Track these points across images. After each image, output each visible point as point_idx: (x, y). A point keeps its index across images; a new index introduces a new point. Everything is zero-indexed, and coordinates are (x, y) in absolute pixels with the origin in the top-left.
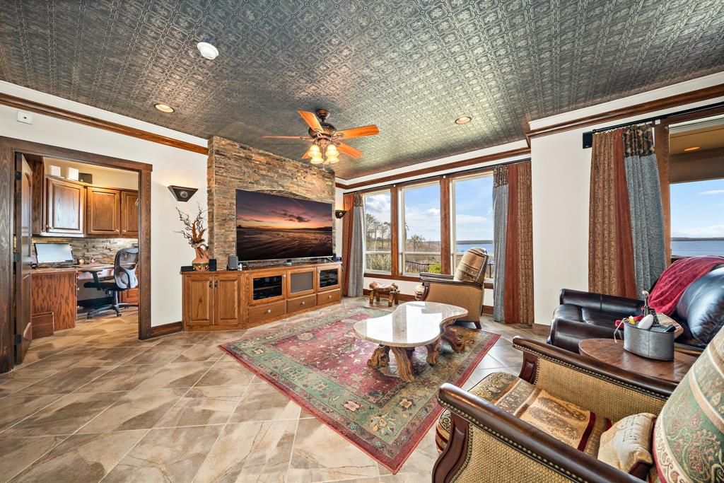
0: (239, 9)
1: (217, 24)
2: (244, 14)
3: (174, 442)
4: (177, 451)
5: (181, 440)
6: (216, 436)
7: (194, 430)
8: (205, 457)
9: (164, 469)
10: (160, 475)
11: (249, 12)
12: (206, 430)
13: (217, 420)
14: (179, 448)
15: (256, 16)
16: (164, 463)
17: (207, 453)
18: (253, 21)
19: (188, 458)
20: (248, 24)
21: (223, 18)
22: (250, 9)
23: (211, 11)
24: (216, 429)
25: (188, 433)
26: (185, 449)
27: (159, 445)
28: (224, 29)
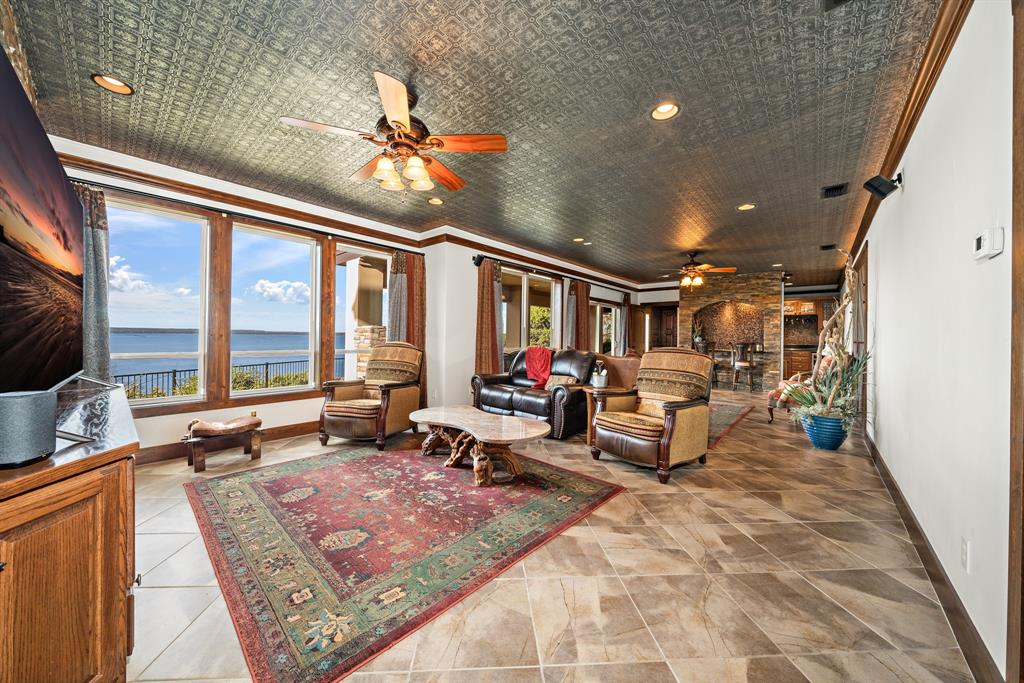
0: (624, 49)
1: (615, 16)
2: (617, 52)
3: (669, 615)
4: (678, 603)
5: (662, 608)
6: (640, 579)
7: (642, 604)
8: (668, 577)
9: (702, 603)
10: (709, 601)
11: (617, 57)
12: (635, 592)
13: (618, 587)
14: (674, 604)
15: (610, 62)
16: (696, 607)
17: (663, 577)
18: (605, 57)
19: (679, 589)
20: (602, 51)
21: (620, 27)
22: (620, 60)
23: (635, 18)
24: (630, 583)
25: (649, 608)
26: (670, 598)
27: (682, 629)
28: (605, 20)
